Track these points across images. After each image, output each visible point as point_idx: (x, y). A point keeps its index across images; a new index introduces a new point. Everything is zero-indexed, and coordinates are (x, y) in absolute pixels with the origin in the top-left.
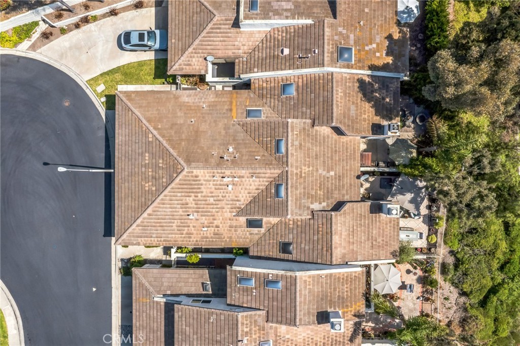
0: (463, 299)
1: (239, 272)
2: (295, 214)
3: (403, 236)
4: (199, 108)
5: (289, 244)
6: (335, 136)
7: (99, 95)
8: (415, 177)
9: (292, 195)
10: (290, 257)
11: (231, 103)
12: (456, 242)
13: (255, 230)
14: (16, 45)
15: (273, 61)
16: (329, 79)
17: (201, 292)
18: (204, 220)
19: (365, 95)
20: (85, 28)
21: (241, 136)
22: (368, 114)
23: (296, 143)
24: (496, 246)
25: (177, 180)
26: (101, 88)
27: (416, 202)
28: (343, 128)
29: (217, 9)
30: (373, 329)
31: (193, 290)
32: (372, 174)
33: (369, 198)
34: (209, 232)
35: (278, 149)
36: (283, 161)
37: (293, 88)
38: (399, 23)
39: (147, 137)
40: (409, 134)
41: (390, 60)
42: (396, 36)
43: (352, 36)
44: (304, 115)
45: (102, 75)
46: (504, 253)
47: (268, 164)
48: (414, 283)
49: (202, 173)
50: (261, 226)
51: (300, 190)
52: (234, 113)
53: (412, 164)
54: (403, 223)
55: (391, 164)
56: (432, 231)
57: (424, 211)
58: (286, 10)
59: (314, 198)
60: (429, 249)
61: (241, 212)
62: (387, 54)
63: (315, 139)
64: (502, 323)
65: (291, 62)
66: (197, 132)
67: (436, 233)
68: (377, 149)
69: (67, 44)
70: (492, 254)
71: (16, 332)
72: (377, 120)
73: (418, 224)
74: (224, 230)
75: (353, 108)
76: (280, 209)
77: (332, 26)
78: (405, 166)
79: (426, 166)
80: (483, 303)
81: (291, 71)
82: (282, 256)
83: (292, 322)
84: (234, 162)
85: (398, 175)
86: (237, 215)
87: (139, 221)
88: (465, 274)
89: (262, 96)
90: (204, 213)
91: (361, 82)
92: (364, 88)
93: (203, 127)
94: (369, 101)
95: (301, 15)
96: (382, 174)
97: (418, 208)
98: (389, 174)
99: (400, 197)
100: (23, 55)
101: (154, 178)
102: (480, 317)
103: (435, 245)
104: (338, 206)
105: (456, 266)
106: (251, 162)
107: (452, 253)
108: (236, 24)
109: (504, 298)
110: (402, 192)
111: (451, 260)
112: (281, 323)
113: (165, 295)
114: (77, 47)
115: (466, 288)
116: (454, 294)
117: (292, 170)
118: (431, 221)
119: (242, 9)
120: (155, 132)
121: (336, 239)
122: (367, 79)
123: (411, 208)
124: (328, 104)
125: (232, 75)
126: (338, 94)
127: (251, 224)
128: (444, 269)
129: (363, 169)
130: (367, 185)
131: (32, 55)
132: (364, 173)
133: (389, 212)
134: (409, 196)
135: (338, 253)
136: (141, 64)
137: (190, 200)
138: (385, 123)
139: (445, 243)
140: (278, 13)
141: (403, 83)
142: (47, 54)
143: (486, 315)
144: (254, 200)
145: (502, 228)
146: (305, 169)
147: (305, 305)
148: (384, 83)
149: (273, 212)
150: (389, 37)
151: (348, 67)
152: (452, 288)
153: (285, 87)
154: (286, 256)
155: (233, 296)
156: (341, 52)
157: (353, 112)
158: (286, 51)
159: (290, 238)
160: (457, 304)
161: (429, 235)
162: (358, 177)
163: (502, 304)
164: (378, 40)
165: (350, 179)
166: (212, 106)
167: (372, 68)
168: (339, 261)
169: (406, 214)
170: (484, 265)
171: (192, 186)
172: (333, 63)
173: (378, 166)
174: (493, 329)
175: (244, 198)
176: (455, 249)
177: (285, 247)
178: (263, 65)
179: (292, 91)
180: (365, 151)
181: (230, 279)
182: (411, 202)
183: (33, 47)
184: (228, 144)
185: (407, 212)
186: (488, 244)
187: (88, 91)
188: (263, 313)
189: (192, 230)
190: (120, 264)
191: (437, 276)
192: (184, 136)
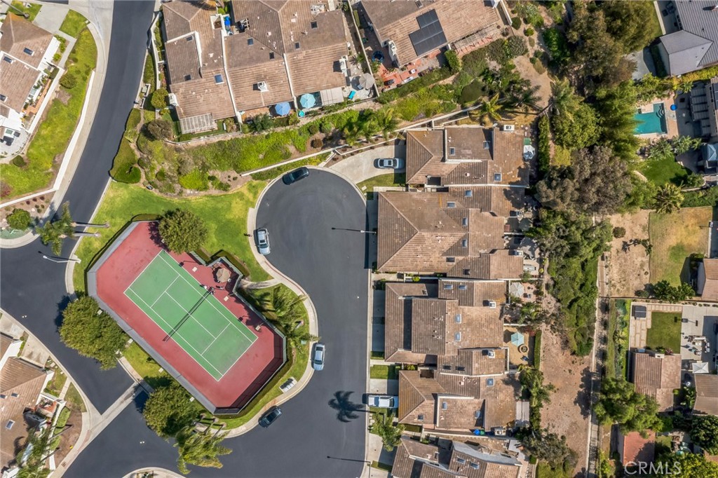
0: (558, 304)
1: (445, 282)
2: (472, 255)
3: (525, 268)
4: (423, 201)
5: (468, 270)
6: (491, 217)
7: (363, 192)
8: (532, 238)
9: (470, 246)
10: (468, 276)
11: (439, 199)
12: (554, 272)
13: (451, 263)
14: (318, 164)
15: (462, 179)
16: (489, 190)
17: (422, 295)
18: (425, 258)
19: (507, 197)
20: (357, 155)
21: (445, 216)
22: (508, 205)
23: (473, 220)
24: (576, 275)
25: (413, 238)
26: (364, 188)
27: (532, 250)
28: (496, 213)
29: (433, 152)
30: (510, 318)
31: (418, 294)
32: (510, 236)
33: (508, 249)
34: (427, 264)
35: (464, 223)
36: (467, 229)
37: (471, 192)
38: (524, 159)
39: (397, 216)
40: (529, 215)
41: (519, 179)
42: (523, 167)
43: (501, 168)
44: (476, 207)
45: (365, 181)
46: (581, 279)
47: (459, 230)
48: (532, 294)
49: (426, 234)
50: (454, 261)
51: (475, 243)
52: (441, 204)
53: (530, 230)
54: (525, 262)
55: (520, 231)
56: (542, 266)
57: (537, 256)
58: (468, 155)
59: (480, 247)
60: (540, 276)
61: (444, 254)
62: (518, 177)
63: (482, 218)
64: (580, 319)
65: (470, 180)
66: (422, 213)
67: (543, 268)
68: (513, 223)
69: (346, 164)
70: (574, 279)
71: (314, 321)
72: (513, 209)
73: (534, 263)
74: (435, 264)
75: (501, 203)
76: (464, 252)
77: (491, 163)
78: (527, 232)
79: (537, 232)
80: (570, 306)
81: (470, 185)
82: (464, 276)
83: (472, 305)
84: (443, 229)
85: (523, 236)
86: (443, 255)
87: (392, 258)
88: (559, 290)
89: (455, 196)
90: (426, 255)
91: (505, 190)
92: (507, 193)
93: (426, 211)
94: (509, 199)
95: (475, 157)
96: (515, 236)
97: (533, 254)
98: (519, 236)
99: (524, 247)
100: (321, 169)
101: (401, 236)
102: (567, 313)
103: (543, 274)
104: (493, 251)
105: (554, 286)
106: (450, 229)
107: (552, 278)
108: (443, 160)
109: (581, 305)
110: (525, 245)
111: (552, 283)
112: (466, 305)
113: (404, 297)
114: (352, 166)
115: (559, 297)
116: (553, 301)
117: (471, 233)
118: (541, 261)
119: (446, 153)
120: (401, 214)
121: (492, 267)
122: (508, 189)
123: (529, 253)
124: (489, 201)
125: (439, 184)
126: (494, 197)
127: (449, 260)
128: (547, 286)
129: (505, 233)
130: (507, 242)
131: (326, 169)
132: (506, 235)
133: (518, 254)
134: (529, 247)
135: (492, 274)
136: (386, 176)
137: (419, 248)
138: (517, 210)
139: (549, 273)
140: (464, 156)
141: (526, 189)
142: (335, 169)
143: (571, 313)
144: (451, 248)
145: (580, 266)
146: (477, 233)
147: (477, 297)
148: (516, 191)
149: (461, 253)
150: (520, 168)
151: (499, 183)
152: (552, 298)
153: (467, 192)
154: (467, 276)
155: (441, 294)
156: (496, 176)
157: (501, 205)
158: (468, 175)
159: (469, 267)
160: (555, 306)
161: (540, 268)
162: (503, 237)
163: (581, 309)
164: (513, 169)
165: (498, 239)
166: (429, 200)
167: (510, 183)
168: (493, 278)
169: (528, 257)
170: (569, 285)
171: (421, 241)
172: (492, 181)
173: (513, 232)
174: (575, 321)
175: (446, 247)
176: (554, 276)
177: (466, 272)
178: (456, 181)
179: (471, 194)
180: (507, 224)
181: (440, 286)
182: (529, 250)
183: (327, 166)
184: (439, 220)
185: (528, 256)
186: (571, 273)
187: (356, 189)
188: (457, 301)
189: (418, 263)
190: (373, 284)
191: (544, 290)
192: (416, 216)
